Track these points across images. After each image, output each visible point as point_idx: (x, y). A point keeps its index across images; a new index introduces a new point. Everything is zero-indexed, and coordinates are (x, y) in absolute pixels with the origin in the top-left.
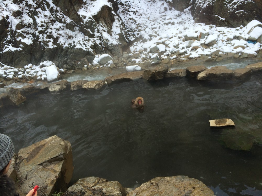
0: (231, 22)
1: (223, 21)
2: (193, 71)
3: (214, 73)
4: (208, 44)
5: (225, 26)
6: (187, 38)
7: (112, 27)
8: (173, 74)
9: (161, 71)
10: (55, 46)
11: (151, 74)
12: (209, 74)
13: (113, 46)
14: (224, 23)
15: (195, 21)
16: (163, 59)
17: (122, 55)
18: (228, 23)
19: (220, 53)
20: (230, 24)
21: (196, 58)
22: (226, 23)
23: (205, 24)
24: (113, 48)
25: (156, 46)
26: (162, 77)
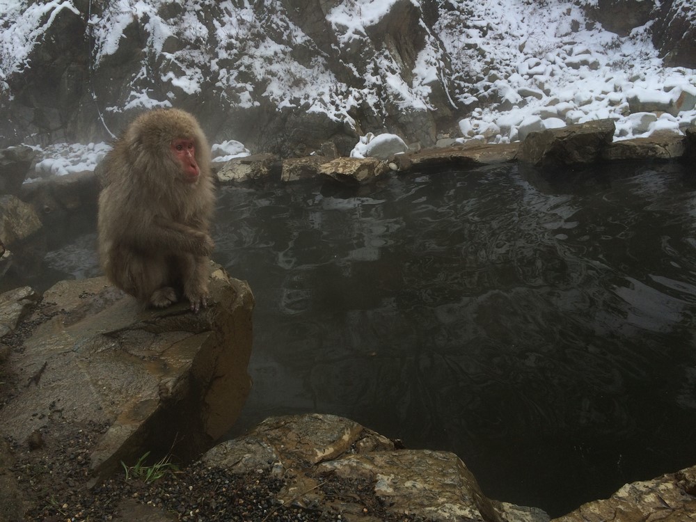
7: (416, 62)
10: (257, 104)
11: (551, 142)
13: (412, 115)
15: (663, 60)
17: (434, 140)
23: (695, 71)
24: (411, 120)
26: (591, 157)
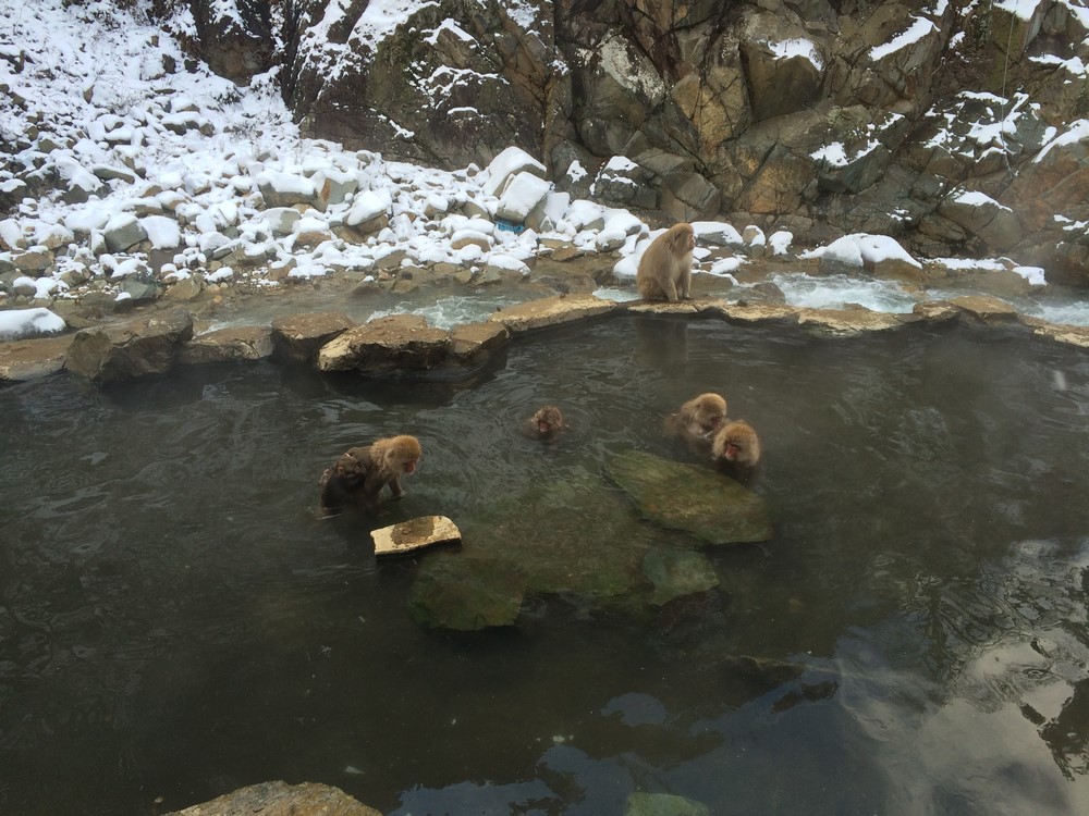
0: (436, 146)
1: (408, 141)
2: (300, 336)
3: (380, 342)
4: (361, 228)
5: (416, 160)
6: (271, 198)
8: (217, 347)
9: (156, 337)
11: (107, 348)
12: (364, 345)
14: (413, 151)
15: (300, 127)
16: (174, 281)
18: (426, 148)
19: (406, 263)
20: (432, 153)
21: (315, 283)
22: (420, 151)
23: (340, 145)
25: (135, 222)
26: (165, 364)
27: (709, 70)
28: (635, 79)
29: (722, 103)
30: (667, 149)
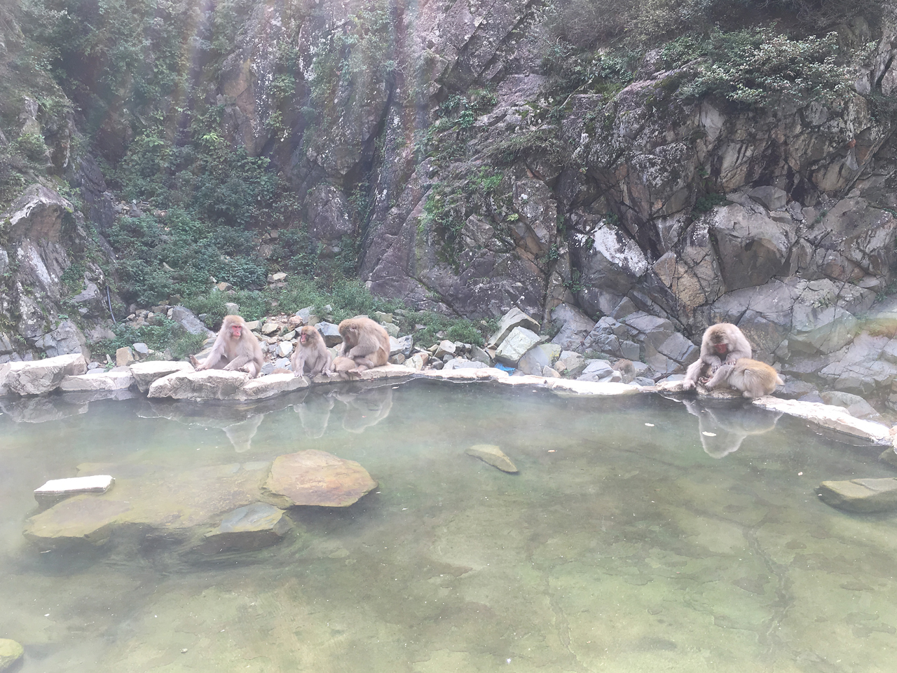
27: (683, 249)
28: (622, 256)
29: (695, 275)
30: (650, 312)
